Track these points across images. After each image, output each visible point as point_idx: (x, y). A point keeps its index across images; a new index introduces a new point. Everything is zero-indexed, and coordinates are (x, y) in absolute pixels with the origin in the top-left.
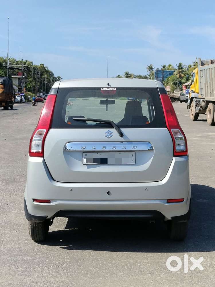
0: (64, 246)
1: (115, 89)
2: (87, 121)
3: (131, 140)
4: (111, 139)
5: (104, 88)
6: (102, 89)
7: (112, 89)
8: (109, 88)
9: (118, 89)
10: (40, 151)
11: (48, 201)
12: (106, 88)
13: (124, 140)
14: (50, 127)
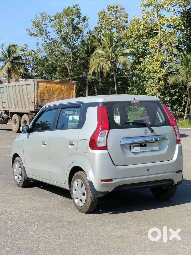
0: (111, 212)
1: (139, 102)
2: (130, 124)
3: (157, 135)
4: (147, 134)
5: (133, 101)
6: (132, 102)
7: (137, 102)
8: (135, 101)
9: (140, 101)
10: (105, 145)
11: (111, 180)
12: (134, 101)
13: (153, 135)
14: (110, 129)
